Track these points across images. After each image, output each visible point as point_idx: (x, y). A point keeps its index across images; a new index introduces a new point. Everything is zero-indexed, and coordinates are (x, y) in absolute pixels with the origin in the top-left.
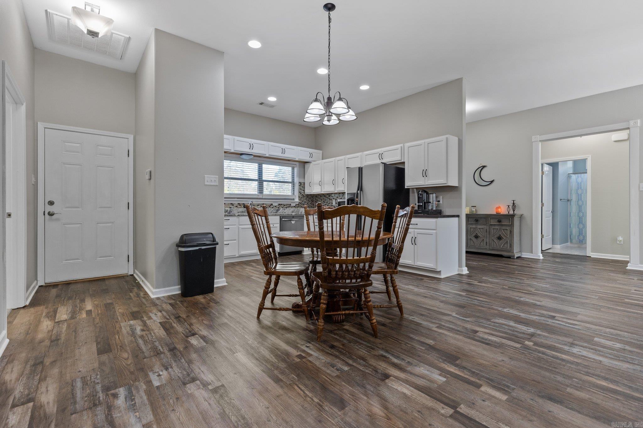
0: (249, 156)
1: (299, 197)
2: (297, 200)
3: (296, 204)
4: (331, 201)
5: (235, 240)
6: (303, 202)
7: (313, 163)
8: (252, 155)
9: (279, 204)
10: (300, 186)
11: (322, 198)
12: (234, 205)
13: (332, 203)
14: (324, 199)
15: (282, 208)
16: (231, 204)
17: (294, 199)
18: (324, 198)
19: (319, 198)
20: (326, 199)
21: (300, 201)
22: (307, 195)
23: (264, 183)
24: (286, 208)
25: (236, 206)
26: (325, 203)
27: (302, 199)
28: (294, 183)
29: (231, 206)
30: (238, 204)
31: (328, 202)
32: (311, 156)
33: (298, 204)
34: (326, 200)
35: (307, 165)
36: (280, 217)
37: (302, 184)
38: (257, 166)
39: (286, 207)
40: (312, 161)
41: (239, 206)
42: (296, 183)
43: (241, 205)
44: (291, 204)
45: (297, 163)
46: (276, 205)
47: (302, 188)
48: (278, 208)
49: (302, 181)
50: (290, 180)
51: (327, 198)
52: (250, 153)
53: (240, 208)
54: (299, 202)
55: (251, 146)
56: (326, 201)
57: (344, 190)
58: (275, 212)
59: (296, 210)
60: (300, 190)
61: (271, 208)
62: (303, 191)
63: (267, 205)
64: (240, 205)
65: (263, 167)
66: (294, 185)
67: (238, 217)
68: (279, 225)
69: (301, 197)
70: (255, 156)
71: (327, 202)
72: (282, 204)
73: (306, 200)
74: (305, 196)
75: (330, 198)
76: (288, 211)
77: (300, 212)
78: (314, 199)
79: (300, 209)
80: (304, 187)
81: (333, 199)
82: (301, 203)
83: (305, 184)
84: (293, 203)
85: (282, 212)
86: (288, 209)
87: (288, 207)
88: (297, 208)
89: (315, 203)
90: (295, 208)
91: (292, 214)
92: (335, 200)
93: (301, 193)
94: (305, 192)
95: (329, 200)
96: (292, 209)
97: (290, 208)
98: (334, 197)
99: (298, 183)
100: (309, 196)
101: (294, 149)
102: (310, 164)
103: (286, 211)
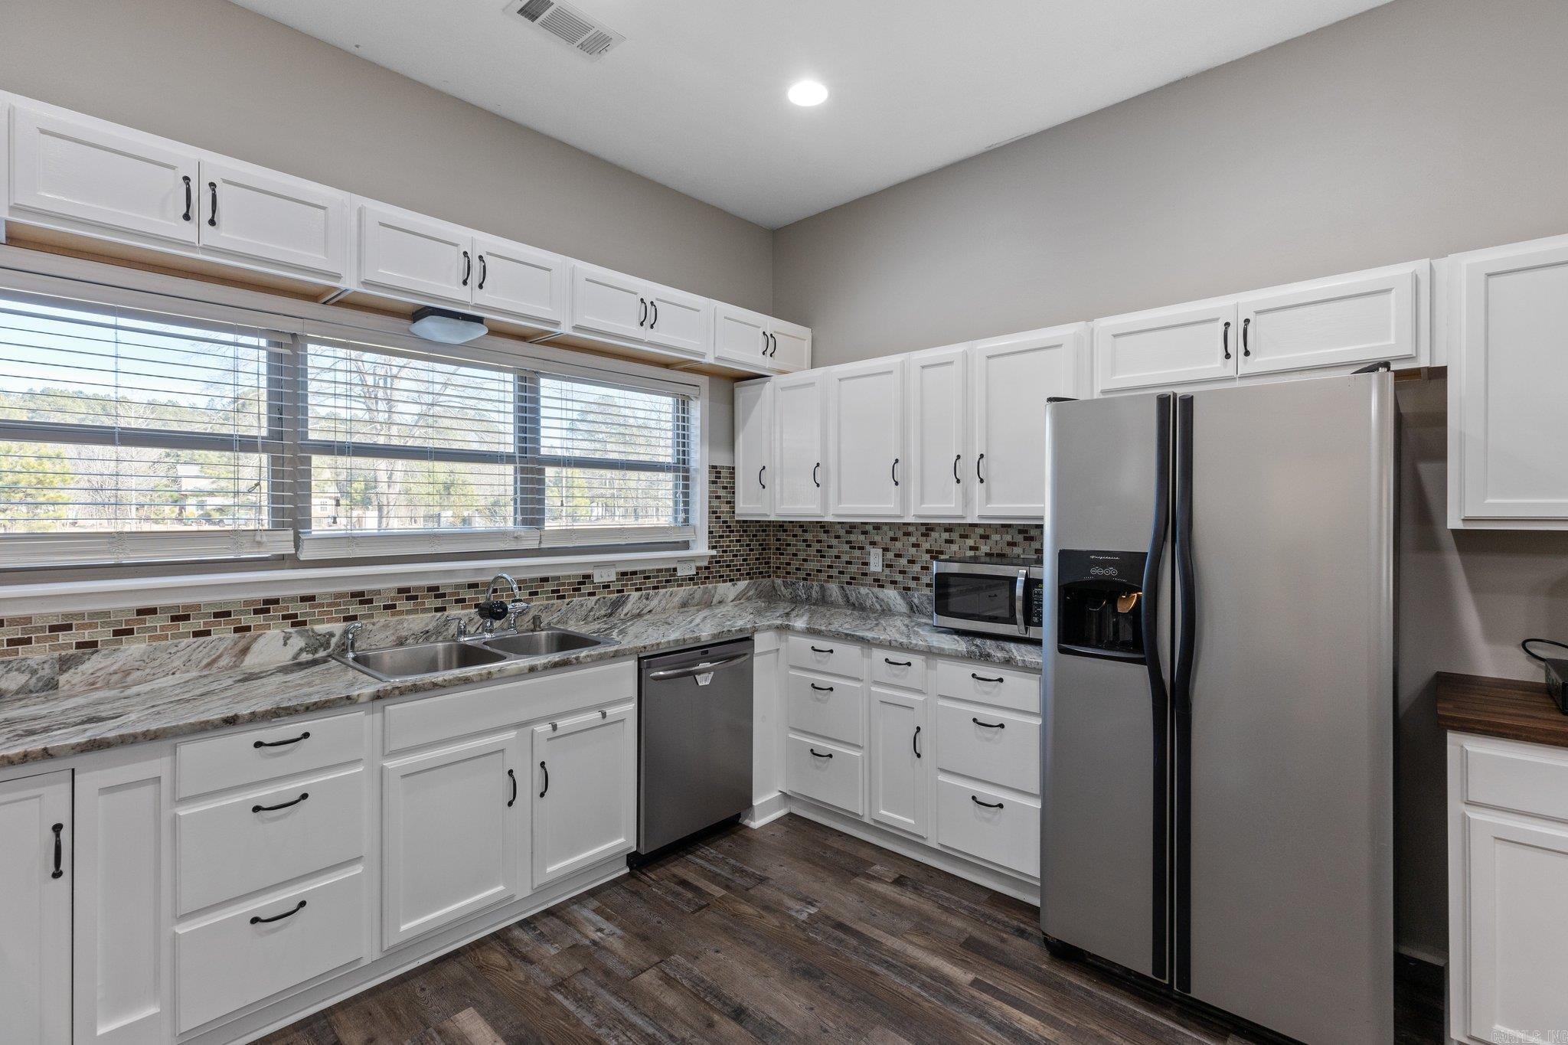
0: (461, 323)
1: (710, 532)
2: (701, 548)
3: (698, 568)
4: (857, 553)
5: (357, 860)
6: (728, 557)
7: (777, 379)
8: (479, 320)
9: (624, 574)
10: (713, 482)
11: (809, 536)
12: (371, 601)
13: (866, 564)
14: (819, 541)
15: (637, 590)
16: (354, 595)
17: (686, 545)
18: (823, 537)
19: (795, 536)
20: (834, 542)
21: (714, 552)
22: (745, 522)
23: (547, 471)
24: (654, 588)
25: (386, 607)
26: (827, 562)
27: (725, 542)
28: (687, 470)
29: (354, 609)
30: (401, 591)
31: (845, 558)
32: (769, 352)
33: (707, 568)
34: (830, 547)
35: (743, 392)
36: (640, 660)
37: (724, 473)
38: (510, 387)
39: (653, 582)
40: (769, 370)
41: (403, 605)
42: (696, 470)
43: (415, 598)
44: (675, 570)
45: (703, 381)
46: (606, 579)
47: (722, 493)
48: (619, 591)
49: (722, 460)
50: (666, 454)
52: (465, 304)
53: (409, 612)
54: (712, 557)
55: (474, 270)
56: (834, 552)
58: (603, 612)
59: (697, 596)
60: (716, 503)
61: (583, 595)
62: (725, 508)
63: (564, 584)
64: (408, 598)
65: (543, 392)
66: (686, 478)
67: (379, 704)
68: (632, 706)
69: (718, 532)
70: (496, 331)
71: (838, 557)
72: (634, 573)
73: (741, 546)
74: (736, 526)
75: (853, 537)
76: (664, 602)
77: (715, 601)
78: (769, 540)
79: (716, 588)
80: (733, 488)
81: (873, 543)
82: (717, 562)
83: (734, 473)
84: (685, 565)
85: (638, 611)
86: (664, 595)
87: (661, 582)
88: (701, 586)
89: (772, 556)
90: (692, 587)
91: (698, 639)
92: (880, 551)
93: (719, 517)
94: (734, 512)
95: (846, 547)
96: (682, 592)
97: (671, 589)
98: (877, 538)
99: (707, 469)
100: (749, 526)
101: (698, 311)
102: (760, 383)
103: (654, 603)
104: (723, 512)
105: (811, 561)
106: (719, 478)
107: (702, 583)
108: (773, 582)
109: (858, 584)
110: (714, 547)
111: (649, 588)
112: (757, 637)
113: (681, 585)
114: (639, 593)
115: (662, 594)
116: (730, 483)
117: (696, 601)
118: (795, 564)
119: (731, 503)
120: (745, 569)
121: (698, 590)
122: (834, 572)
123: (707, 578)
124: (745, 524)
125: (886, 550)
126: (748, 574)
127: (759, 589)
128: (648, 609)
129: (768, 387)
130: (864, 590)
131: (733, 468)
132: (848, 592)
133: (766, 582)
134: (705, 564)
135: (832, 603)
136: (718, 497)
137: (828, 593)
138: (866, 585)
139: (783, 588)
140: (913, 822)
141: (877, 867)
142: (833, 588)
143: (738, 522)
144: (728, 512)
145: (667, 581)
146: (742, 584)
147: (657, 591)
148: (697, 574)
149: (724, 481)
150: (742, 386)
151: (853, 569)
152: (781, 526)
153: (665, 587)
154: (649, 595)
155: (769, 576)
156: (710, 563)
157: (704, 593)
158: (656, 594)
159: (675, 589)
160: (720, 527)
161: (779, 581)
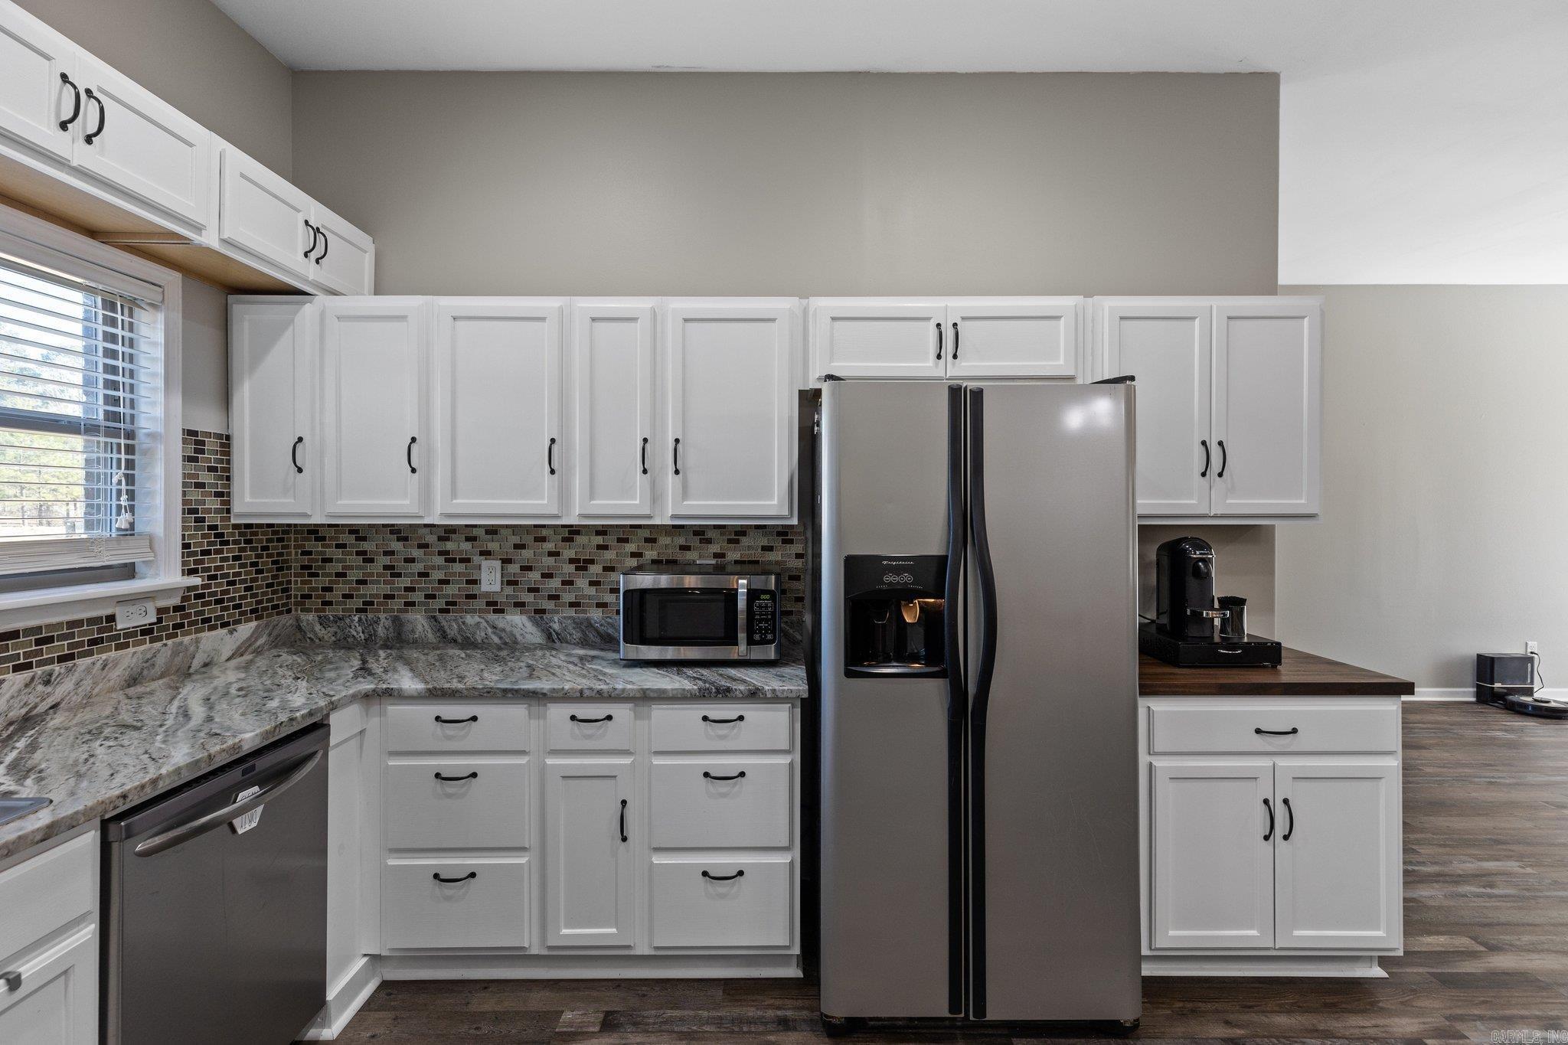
1: (186, 546)
2: (165, 575)
3: (160, 611)
4: (458, 567)
7: (325, 302)
10: (191, 459)
13: (475, 582)
14: (389, 553)
15: (17, 669)
17: (128, 571)
18: (396, 546)
19: (343, 546)
20: (417, 553)
21: (196, 581)
22: (248, 526)
24: (62, 659)
26: (404, 582)
27: (212, 562)
31: (438, 575)
32: (313, 256)
33: (176, 609)
34: (409, 561)
35: (249, 314)
36: (105, 825)
37: (211, 444)
39: (63, 646)
40: (312, 284)
42: (152, 436)
44: (111, 618)
45: (172, 279)
47: (206, 478)
49: (208, 422)
51: (422, 546)
54: (189, 589)
56: (417, 568)
57: (647, 512)
59: (161, 661)
60: (195, 495)
62: (213, 503)
68: (86, 934)
69: (199, 542)
71: (424, 575)
73: (241, 566)
74: (233, 535)
75: (450, 546)
76: (87, 684)
77: (196, 664)
78: (289, 554)
79: (197, 641)
80: (228, 470)
81: (486, 553)
82: (197, 597)
83: (228, 446)
84: (132, 609)
85: (24, 711)
86: (88, 670)
87: (81, 644)
88: (170, 642)
89: (293, 579)
90: (147, 647)
91: (236, 747)
92: (498, 564)
93: (203, 520)
94: (228, 511)
95: (440, 560)
96: (129, 658)
97: (104, 656)
98: (493, 546)
99: (180, 436)
100: (256, 534)
101: (191, 145)
102: (297, 303)
103: (59, 692)
104: (209, 511)
105: (372, 582)
106: (202, 452)
107: (168, 637)
108: (298, 620)
109: (462, 611)
110: (192, 572)
111: (50, 661)
112: (334, 719)
113: (126, 646)
114: (26, 675)
115: (83, 667)
116: (221, 461)
117: (157, 670)
118: (341, 588)
119: (224, 496)
120: (249, 603)
121: (163, 650)
122: (418, 597)
123: (176, 626)
124: (248, 530)
125: (506, 561)
126: (253, 611)
127: (275, 633)
128: (50, 701)
130: (471, 619)
131: (228, 437)
132: (444, 623)
133: (286, 620)
134: (176, 601)
135: (415, 641)
136: (200, 485)
137: (408, 627)
138: (474, 611)
139: (318, 627)
140: (614, 930)
141: (568, 1016)
142: (418, 622)
143: (236, 526)
144: (217, 511)
145: (92, 642)
146: (246, 629)
147: (70, 664)
148: (160, 620)
149: (210, 457)
150: (244, 303)
151: (451, 590)
152: (315, 532)
153: (90, 653)
154: (50, 675)
155: (289, 611)
156: (184, 599)
157: (175, 653)
158: (69, 670)
159: (113, 654)
160: (204, 536)
161: (311, 617)
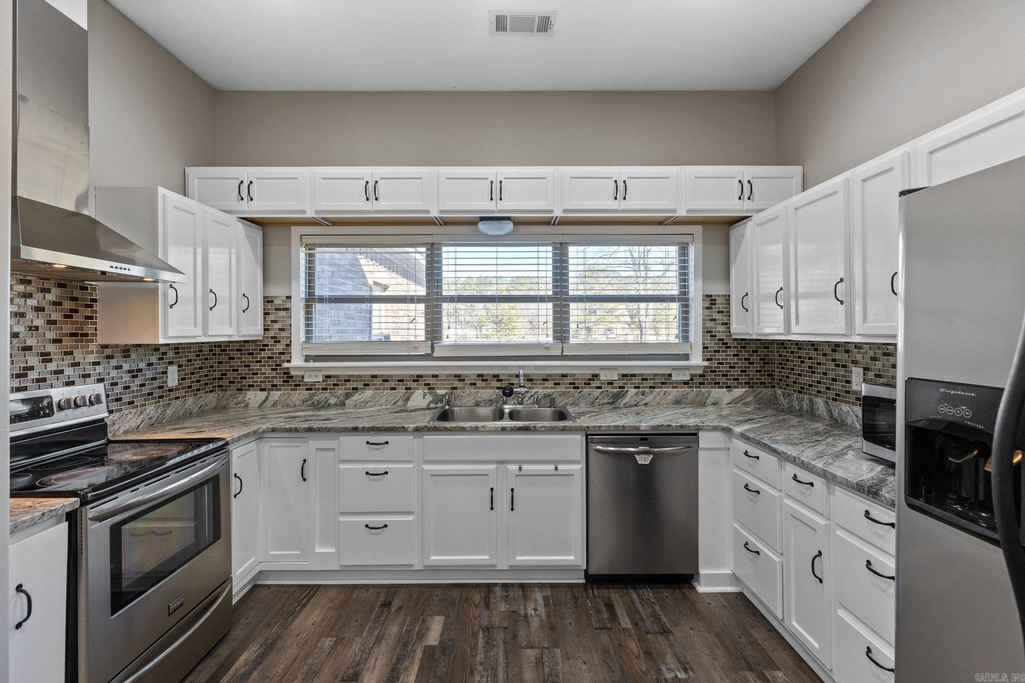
0: (495, 223)
1: (704, 348)
2: (697, 360)
3: (692, 375)
4: (841, 371)
5: (411, 513)
6: (725, 368)
7: (757, 218)
8: (508, 219)
9: (624, 376)
10: (708, 308)
11: (803, 353)
12: (464, 380)
13: (849, 382)
14: (810, 358)
15: (635, 388)
16: (456, 376)
17: (684, 357)
18: (813, 354)
19: (792, 353)
20: (822, 359)
21: (706, 363)
23: (573, 305)
24: (651, 387)
25: (471, 384)
26: (816, 378)
27: (721, 356)
28: (687, 300)
29: (456, 384)
30: (479, 376)
31: (831, 375)
32: (744, 197)
33: (700, 376)
34: (819, 364)
35: (735, 232)
36: (587, 435)
37: (719, 300)
38: (550, 255)
39: (651, 383)
40: (747, 211)
41: (480, 384)
42: (692, 299)
43: (486, 380)
44: (670, 375)
45: (697, 230)
46: (610, 378)
47: (717, 316)
48: (620, 387)
49: (717, 290)
50: (675, 291)
51: (825, 355)
52: (493, 212)
53: (483, 388)
54: (707, 367)
55: (496, 191)
56: (821, 369)
58: (606, 401)
59: (690, 397)
60: (710, 324)
61: (593, 388)
62: (722, 328)
63: (578, 380)
64: (483, 380)
65: (570, 255)
66: (687, 306)
67: (417, 433)
69: (712, 345)
70: (517, 223)
71: (825, 374)
72: (634, 375)
73: (738, 360)
74: (734, 344)
75: (837, 356)
76: (658, 399)
77: (708, 402)
78: (774, 356)
79: (709, 392)
80: (729, 312)
81: (855, 362)
82: (711, 371)
83: (729, 300)
84: (679, 373)
85: (635, 403)
86: (658, 393)
87: (657, 383)
88: (695, 389)
89: (776, 370)
90: (687, 390)
91: (637, 428)
92: (861, 370)
93: (715, 336)
94: (730, 332)
95: (832, 365)
96: (675, 393)
97: (665, 390)
98: (859, 357)
99: (701, 298)
100: (749, 344)
101: (668, 178)
102: (745, 223)
103: (649, 398)
104: (719, 332)
105: (805, 376)
106: (715, 304)
107: (696, 387)
108: (775, 392)
109: (842, 401)
110: (708, 360)
111: (646, 387)
112: (701, 435)
113: (677, 387)
114: (637, 390)
115: (656, 392)
116: (727, 308)
117: (689, 400)
118: (793, 378)
119: (727, 324)
120: (743, 379)
121: (692, 393)
122: (822, 388)
123: (700, 383)
124: (743, 343)
125: (866, 369)
126: (746, 383)
127: (759, 397)
128: (644, 402)
129: (749, 225)
130: (845, 408)
131: (729, 296)
132: (832, 408)
133: (768, 391)
134: (701, 372)
135: (819, 416)
136: (713, 320)
137: (815, 407)
138: (848, 403)
139: (782, 398)
140: (817, 646)
141: (780, 674)
142: (820, 402)
143: (735, 340)
144: (723, 332)
145: (662, 383)
146: (738, 392)
147: (652, 390)
148: (692, 379)
149: (720, 306)
150: (736, 227)
151: (838, 386)
152: (783, 344)
153: (661, 388)
154: (644, 392)
155: (773, 387)
156: (704, 371)
157: (698, 395)
158: (651, 392)
159: (671, 389)
160: (715, 344)
161: (779, 392)
